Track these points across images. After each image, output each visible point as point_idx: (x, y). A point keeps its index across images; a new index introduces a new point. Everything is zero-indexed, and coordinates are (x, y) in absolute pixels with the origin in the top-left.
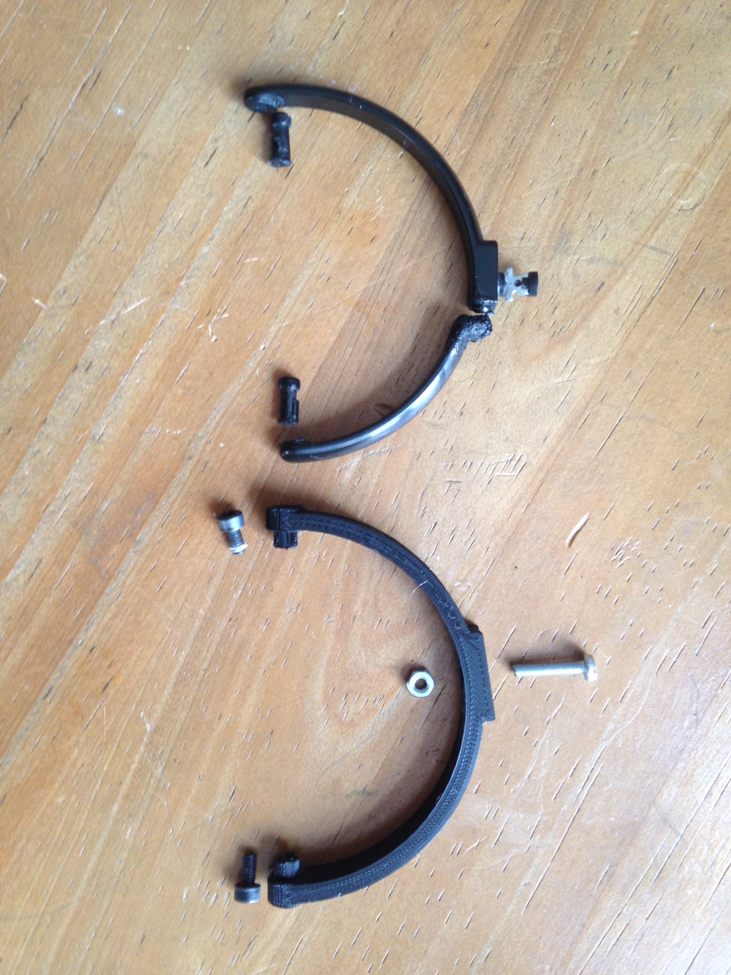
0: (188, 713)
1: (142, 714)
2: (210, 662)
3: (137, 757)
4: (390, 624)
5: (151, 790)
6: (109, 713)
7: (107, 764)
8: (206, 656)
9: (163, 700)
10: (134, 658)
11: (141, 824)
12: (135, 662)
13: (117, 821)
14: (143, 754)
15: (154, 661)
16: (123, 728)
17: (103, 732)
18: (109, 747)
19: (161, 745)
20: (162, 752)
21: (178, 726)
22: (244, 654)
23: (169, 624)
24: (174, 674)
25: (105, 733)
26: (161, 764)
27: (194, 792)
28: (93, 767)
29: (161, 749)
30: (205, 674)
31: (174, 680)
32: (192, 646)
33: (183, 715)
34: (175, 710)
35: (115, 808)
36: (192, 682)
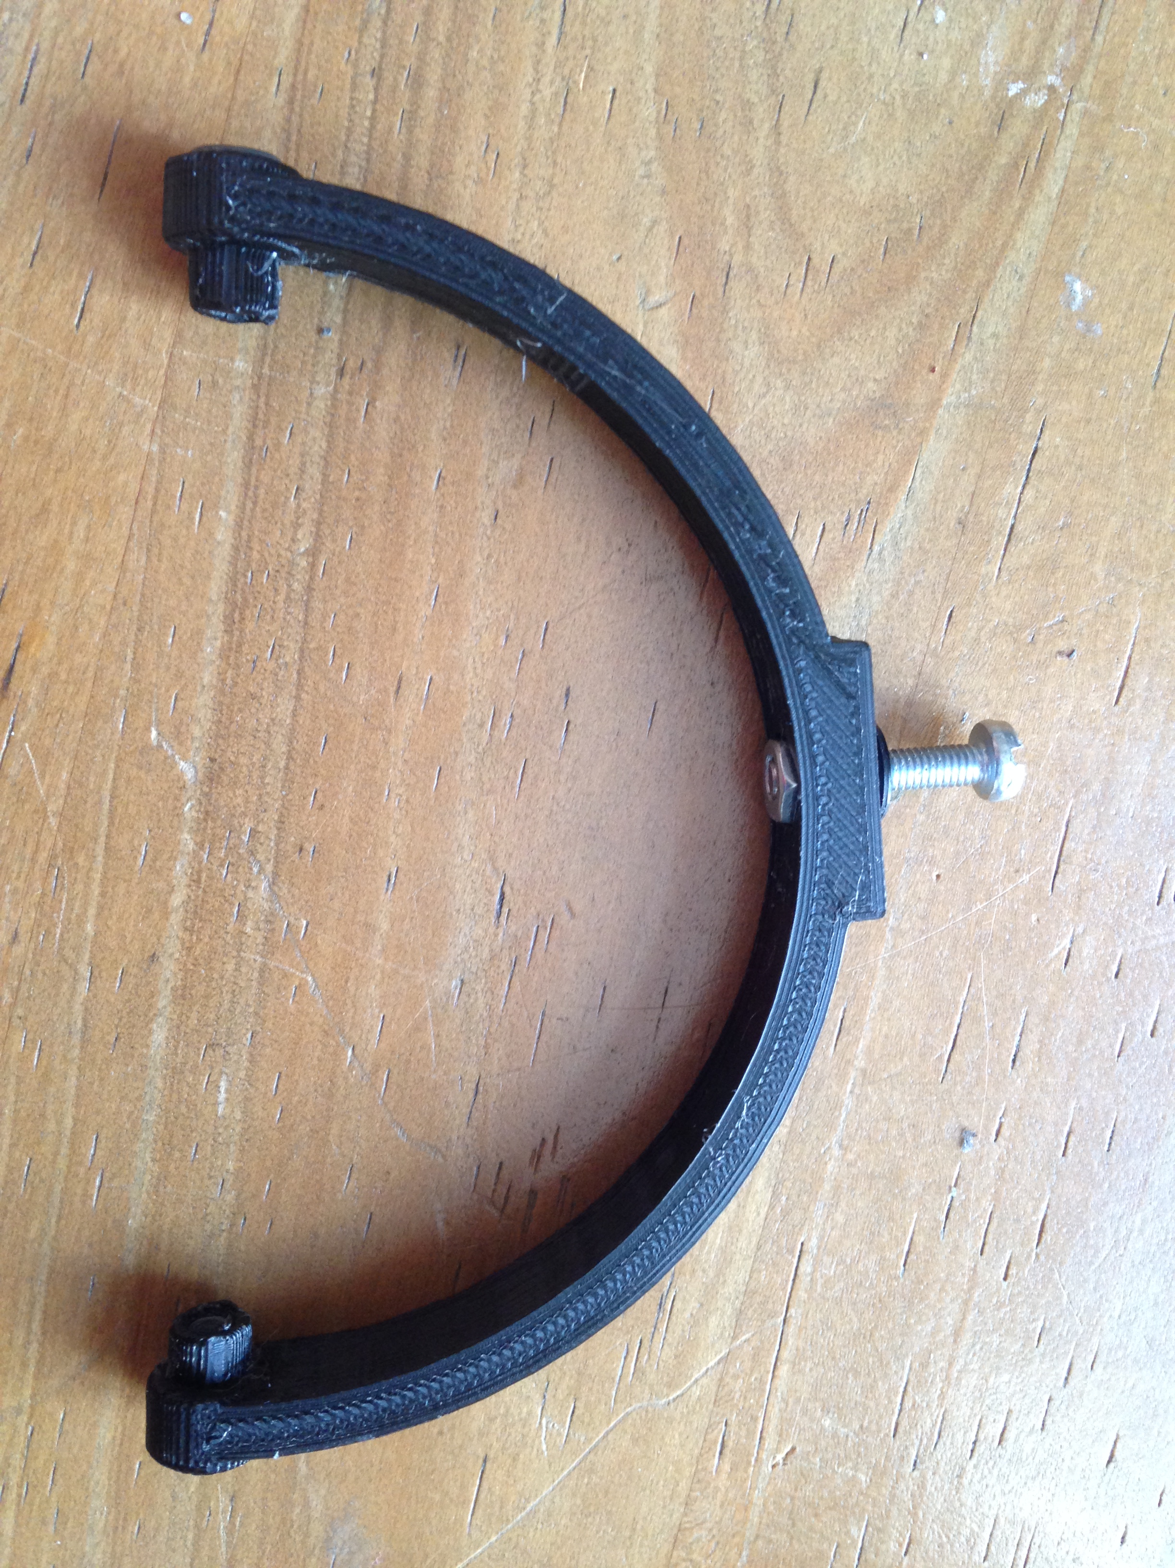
0: (298, 698)
1: (154, 734)
2: (318, 524)
3: (180, 869)
4: (838, 269)
5: (253, 957)
6: (45, 757)
7: (92, 911)
8: (298, 506)
9: (208, 677)
10: (71, 565)
11: (252, 1060)
12: (79, 577)
13: (175, 1073)
14: (196, 855)
15: (137, 559)
16: (106, 794)
17: (45, 818)
18: (81, 860)
19: (244, 814)
20: (254, 832)
21: (280, 746)
22: (417, 476)
23: (149, 427)
24: (216, 587)
25: (53, 822)
26: (261, 870)
27: (385, 926)
28: (48, 933)
29: (248, 826)
30: (313, 566)
31: (221, 608)
32: (246, 485)
33: (285, 707)
34: (253, 697)
35: (159, 1035)
36: (281, 598)
